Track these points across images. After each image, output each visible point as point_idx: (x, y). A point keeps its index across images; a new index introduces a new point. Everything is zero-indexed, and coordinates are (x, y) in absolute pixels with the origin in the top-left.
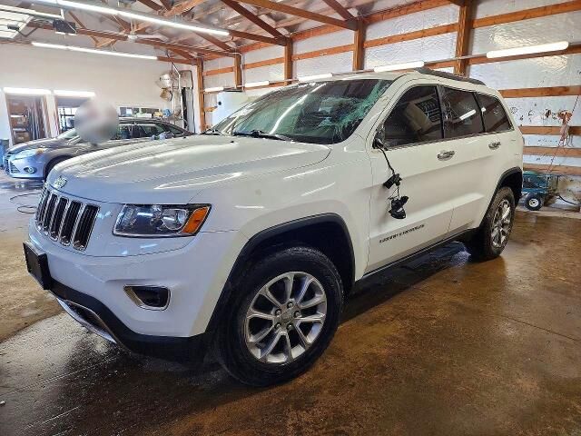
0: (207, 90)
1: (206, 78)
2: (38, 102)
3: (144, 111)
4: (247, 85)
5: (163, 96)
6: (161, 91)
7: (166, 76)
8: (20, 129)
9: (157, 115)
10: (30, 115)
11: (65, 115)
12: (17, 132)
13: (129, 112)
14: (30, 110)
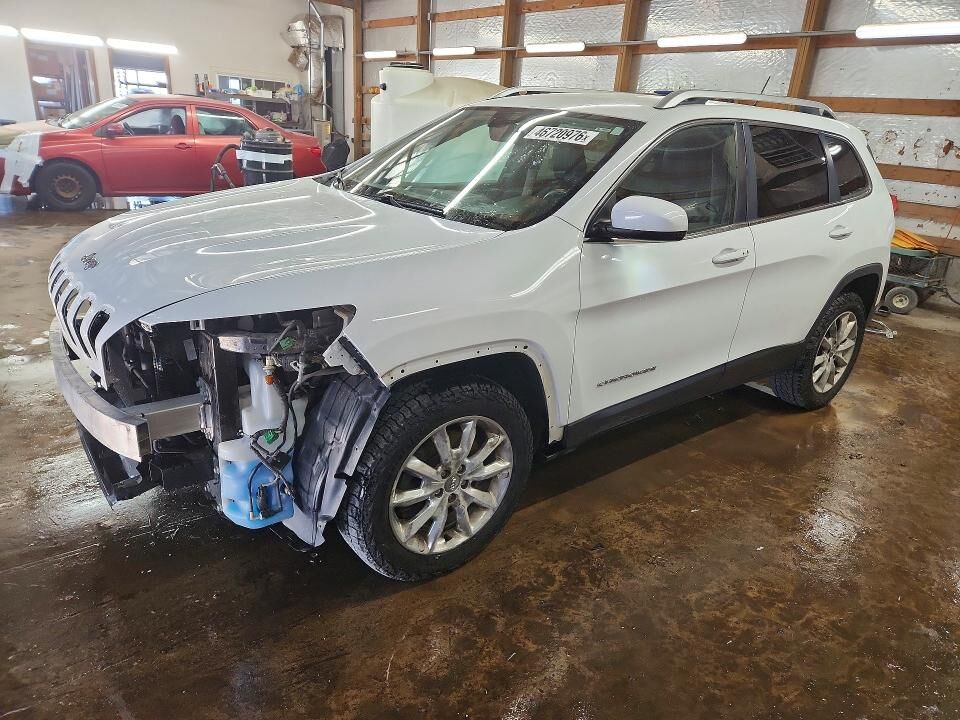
0: (368, 55)
1: (368, 33)
2: (83, 57)
3: (260, 85)
4: (437, 52)
5: (293, 59)
6: (290, 50)
7: (299, 25)
8: (51, 103)
9: (281, 94)
10: (69, 79)
11: (127, 84)
12: (45, 107)
13: (234, 85)
14: (67, 70)
